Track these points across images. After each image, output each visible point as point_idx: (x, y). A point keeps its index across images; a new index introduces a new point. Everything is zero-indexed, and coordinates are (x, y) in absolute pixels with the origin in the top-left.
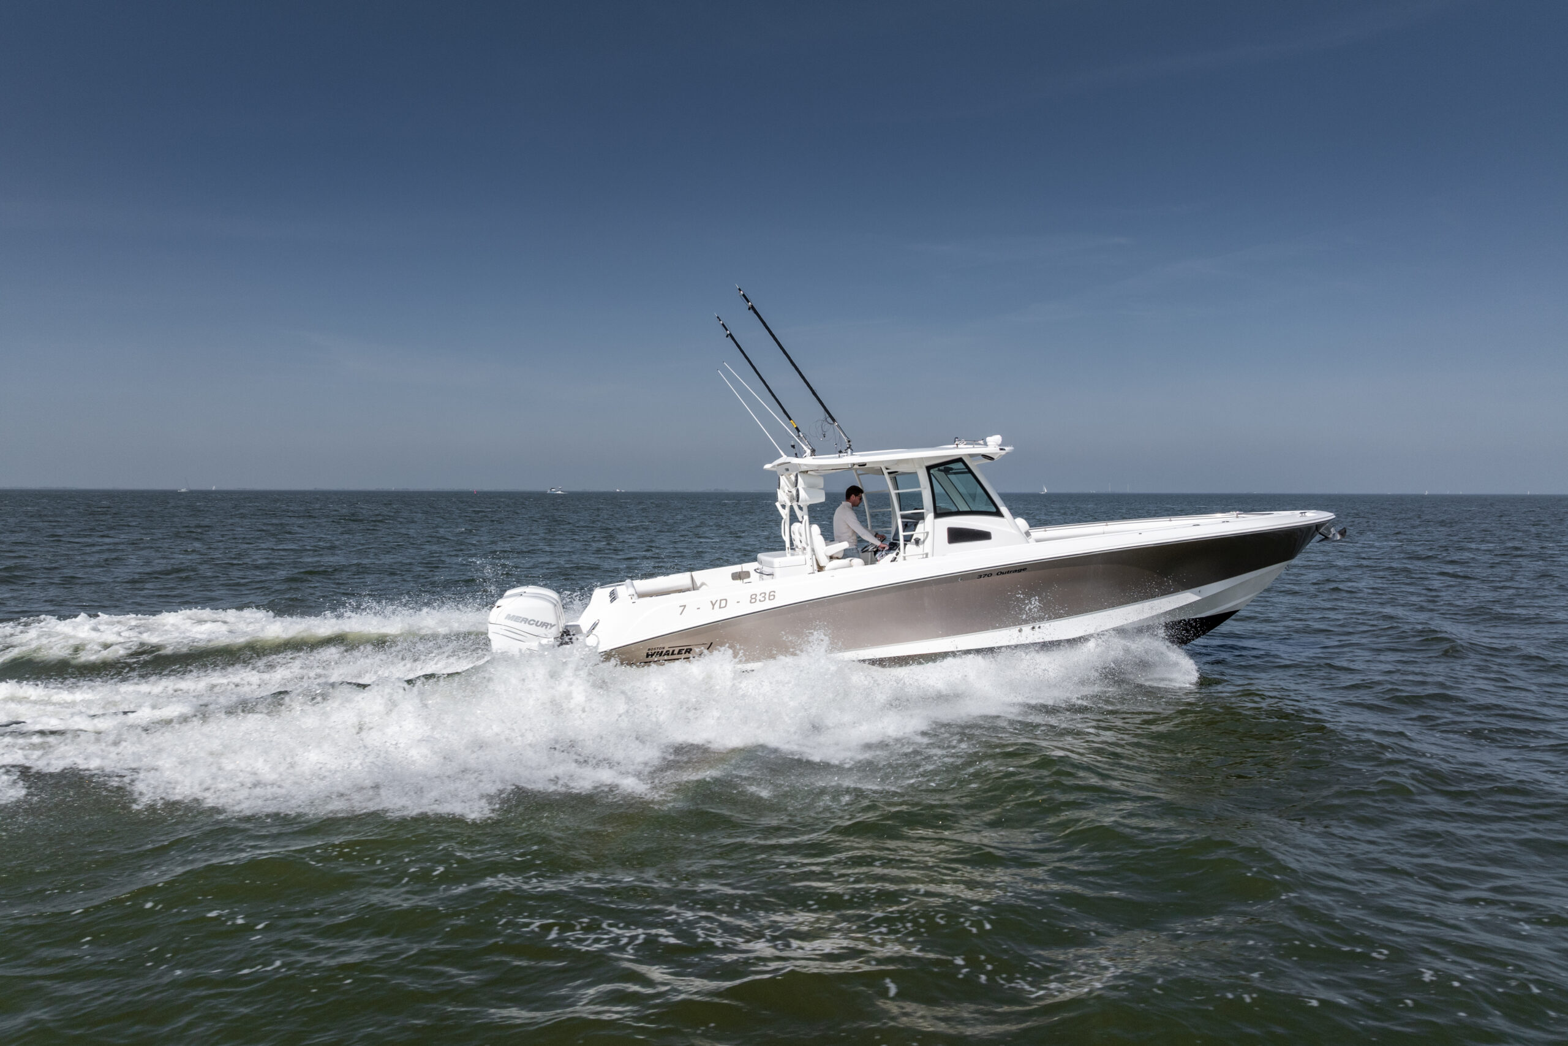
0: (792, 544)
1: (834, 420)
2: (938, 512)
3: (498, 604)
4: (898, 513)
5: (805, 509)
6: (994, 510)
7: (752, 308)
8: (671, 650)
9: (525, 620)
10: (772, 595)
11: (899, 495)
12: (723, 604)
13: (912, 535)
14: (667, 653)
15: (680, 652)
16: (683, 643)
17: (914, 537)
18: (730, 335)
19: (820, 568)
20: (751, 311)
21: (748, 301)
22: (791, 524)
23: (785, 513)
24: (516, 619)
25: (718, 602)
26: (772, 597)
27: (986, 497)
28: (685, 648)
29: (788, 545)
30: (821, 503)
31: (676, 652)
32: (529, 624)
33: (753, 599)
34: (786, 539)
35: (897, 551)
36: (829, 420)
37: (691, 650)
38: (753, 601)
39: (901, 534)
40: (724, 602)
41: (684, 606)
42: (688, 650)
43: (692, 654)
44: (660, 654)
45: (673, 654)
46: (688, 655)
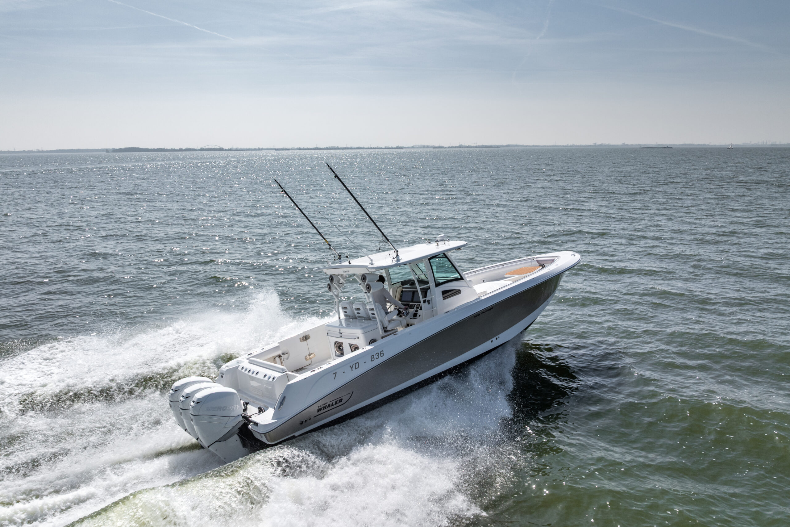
6: (459, 276)
8: (331, 403)
15: (336, 403)
16: (336, 397)
25: (354, 366)
26: (382, 355)
28: (339, 399)
31: (334, 404)
37: (342, 399)
40: (357, 365)
41: (336, 373)
42: (341, 401)
43: (343, 402)
44: (325, 408)
45: (332, 405)
46: (341, 403)
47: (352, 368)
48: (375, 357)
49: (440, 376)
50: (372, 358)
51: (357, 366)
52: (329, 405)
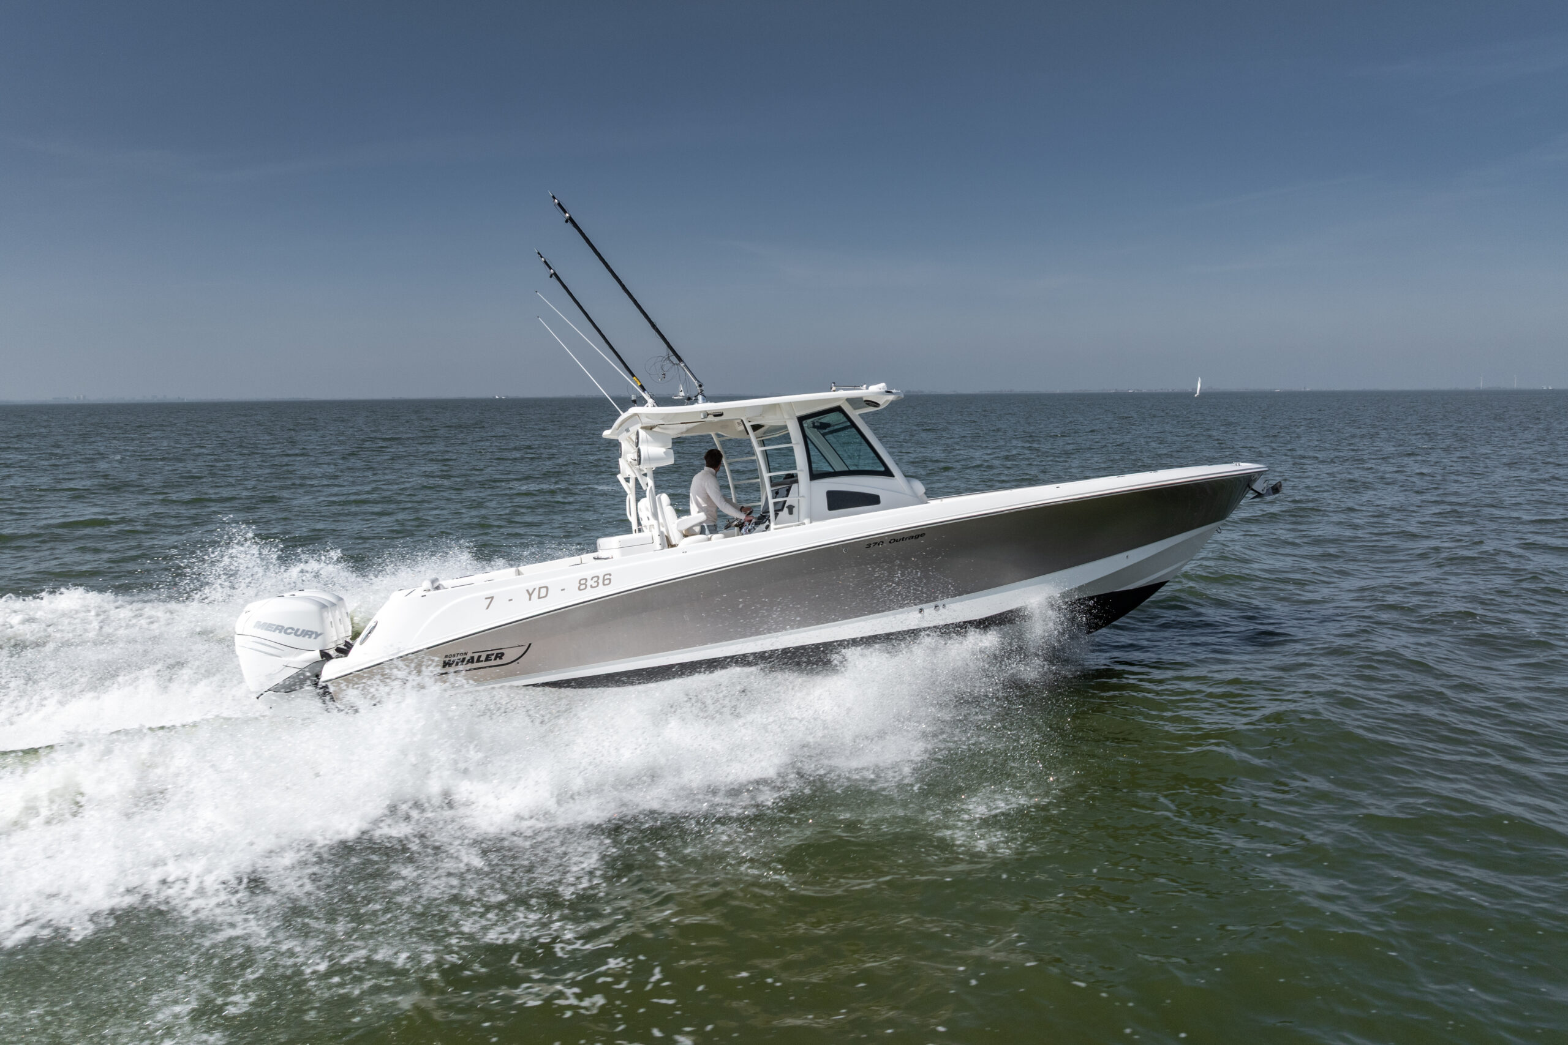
0: (639, 524)
1: (680, 359)
2: (815, 472)
3: (246, 609)
4: (766, 475)
5: (650, 474)
6: (883, 469)
7: (570, 219)
8: (476, 656)
9: (281, 629)
10: (607, 579)
11: (766, 454)
12: (543, 592)
13: (785, 502)
14: (472, 660)
15: (488, 659)
16: (490, 646)
17: (787, 505)
18: (555, 274)
19: (671, 545)
20: (569, 223)
21: (565, 212)
22: (637, 500)
23: (629, 488)
24: (269, 627)
25: (536, 592)
26: (607, 582)
27: (873, 455)
28: (495, 652)
29: (635, 526)
30: (669, 466)
31: (483, 658)
32: (286, 633)
33: (582, 584)
34: (633, 519)
35: (767, 523)
36: (674, 359)
37: (503, 654)
38: (583, 587)
39: (771, 501)
40: (544, 590)
41: (492, 598)
42: (500, 656)
43: (505, 660)
44: (461, 661)
45: (478, 661)
46: (498, 662)
47: (530, 595)
48: (589, 583)
49: (741, 660)
51: (543, 594)
52: (472, 658)
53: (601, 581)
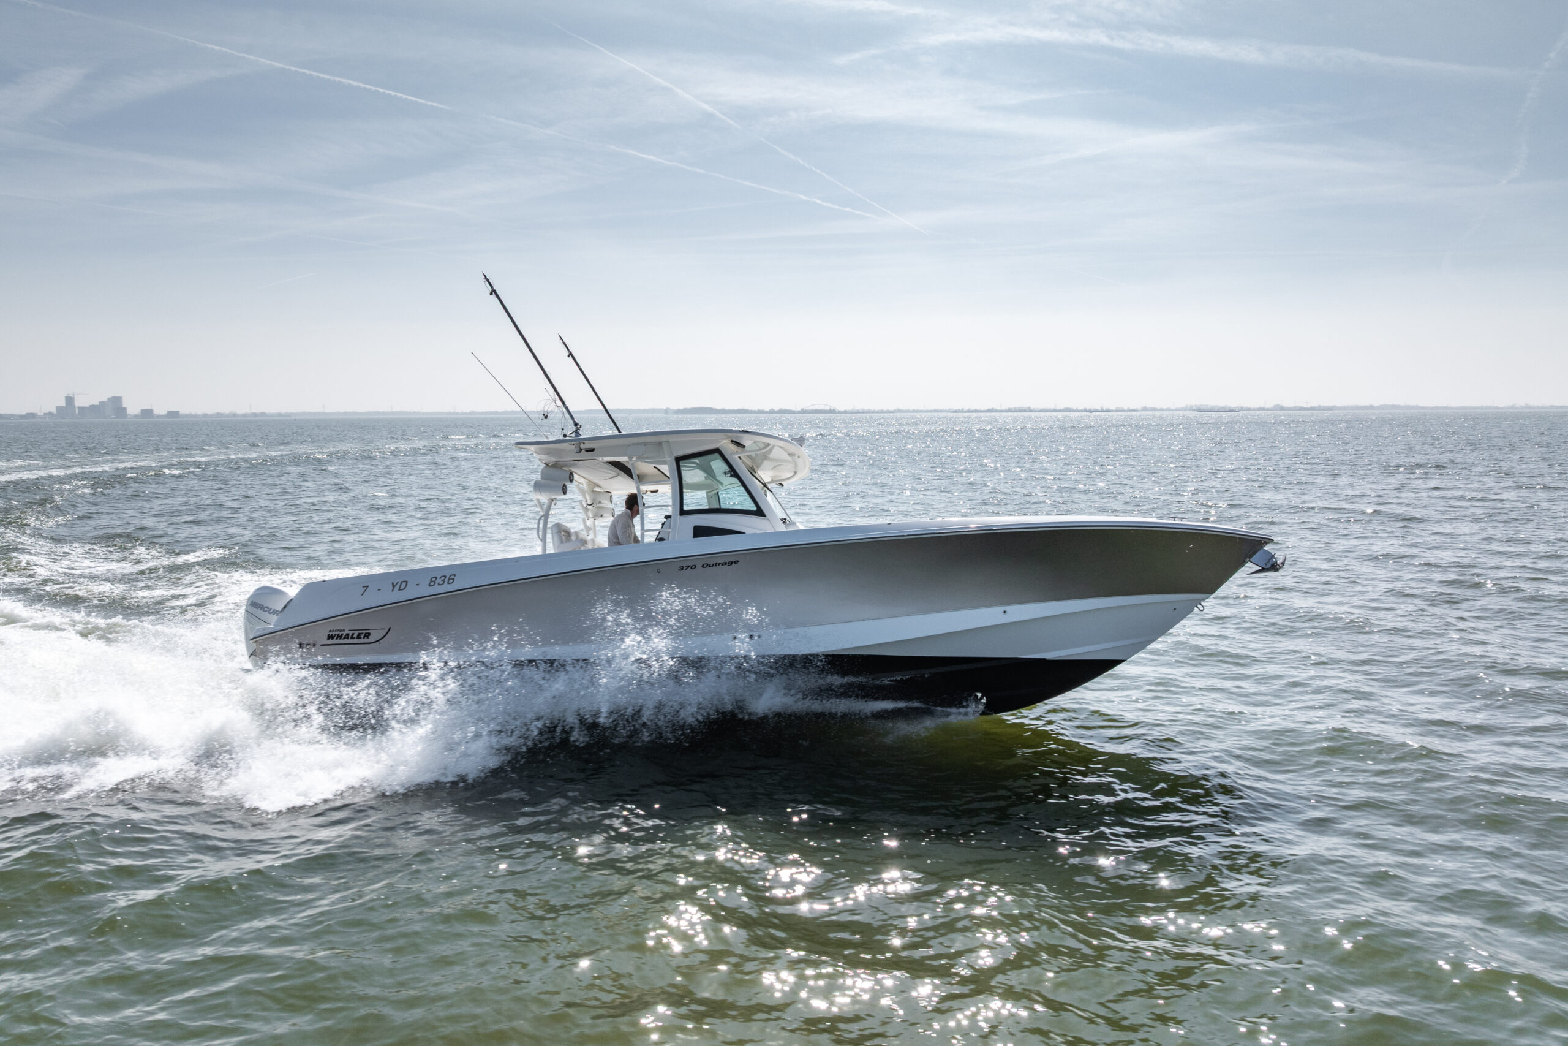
2: (686, 508)
6: (754, 508)
8: (351, 633)
10: (452, 579)
14: (347, 636)
16: (361, 625)
25: (399, 584)
26: (451, 581)
28: (364, 632)
31: (355, 636)
37: (369, 634)
40: (404, 584)
41: (367, 587)
42: (367, 635)
43: (371, 639)
44: (340, 637)
45: (352, 638)
46: (366, 640)
47: (394, 586)
48: (439, 581)
50: (433, 582)
51: (402, 587)
52: (348, 634)
53: (446, 580)
